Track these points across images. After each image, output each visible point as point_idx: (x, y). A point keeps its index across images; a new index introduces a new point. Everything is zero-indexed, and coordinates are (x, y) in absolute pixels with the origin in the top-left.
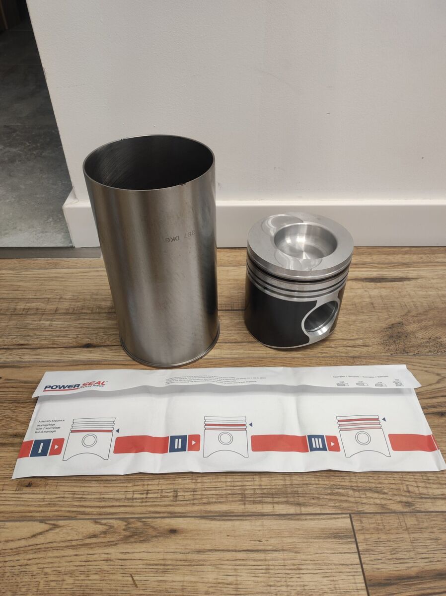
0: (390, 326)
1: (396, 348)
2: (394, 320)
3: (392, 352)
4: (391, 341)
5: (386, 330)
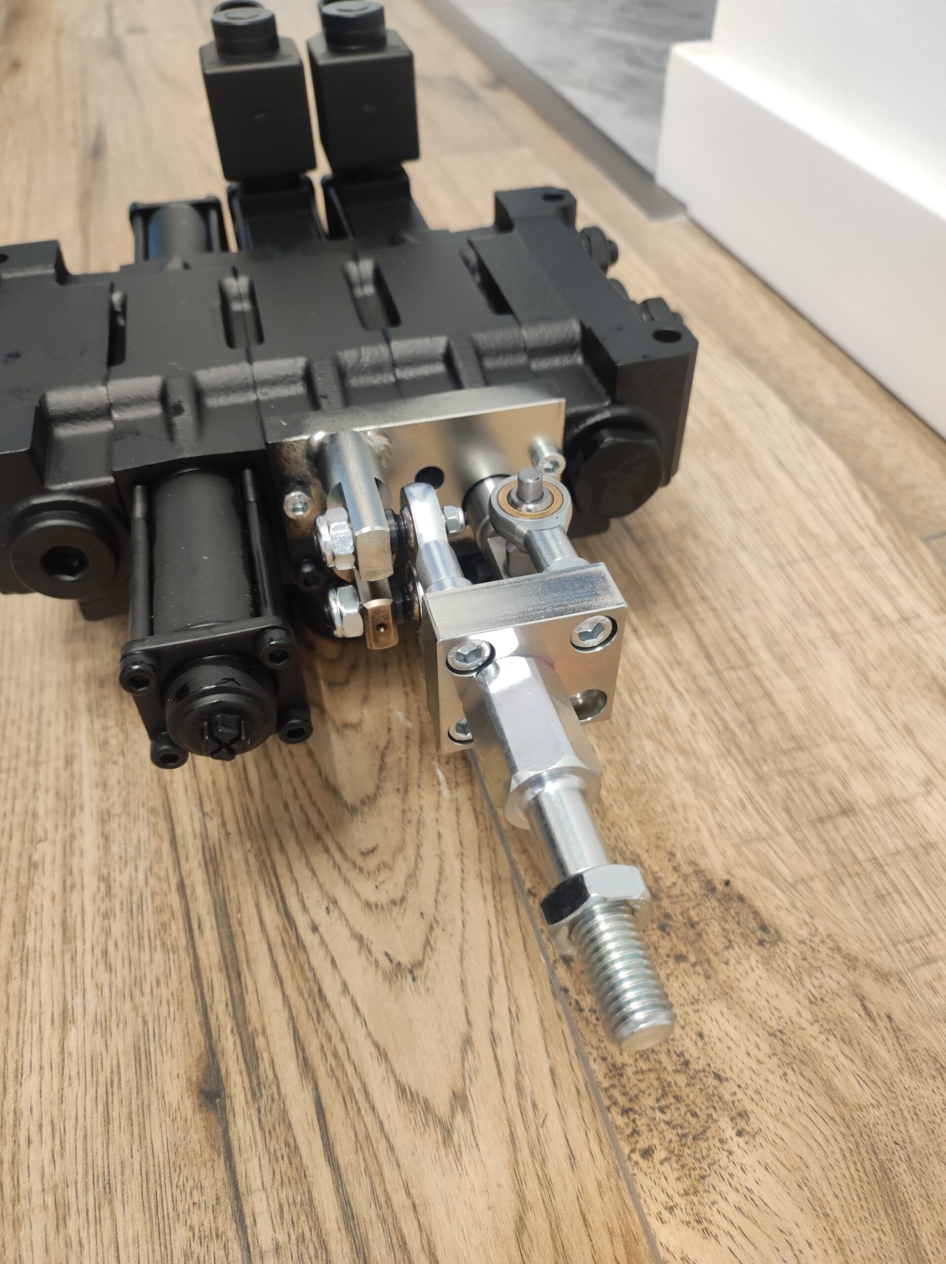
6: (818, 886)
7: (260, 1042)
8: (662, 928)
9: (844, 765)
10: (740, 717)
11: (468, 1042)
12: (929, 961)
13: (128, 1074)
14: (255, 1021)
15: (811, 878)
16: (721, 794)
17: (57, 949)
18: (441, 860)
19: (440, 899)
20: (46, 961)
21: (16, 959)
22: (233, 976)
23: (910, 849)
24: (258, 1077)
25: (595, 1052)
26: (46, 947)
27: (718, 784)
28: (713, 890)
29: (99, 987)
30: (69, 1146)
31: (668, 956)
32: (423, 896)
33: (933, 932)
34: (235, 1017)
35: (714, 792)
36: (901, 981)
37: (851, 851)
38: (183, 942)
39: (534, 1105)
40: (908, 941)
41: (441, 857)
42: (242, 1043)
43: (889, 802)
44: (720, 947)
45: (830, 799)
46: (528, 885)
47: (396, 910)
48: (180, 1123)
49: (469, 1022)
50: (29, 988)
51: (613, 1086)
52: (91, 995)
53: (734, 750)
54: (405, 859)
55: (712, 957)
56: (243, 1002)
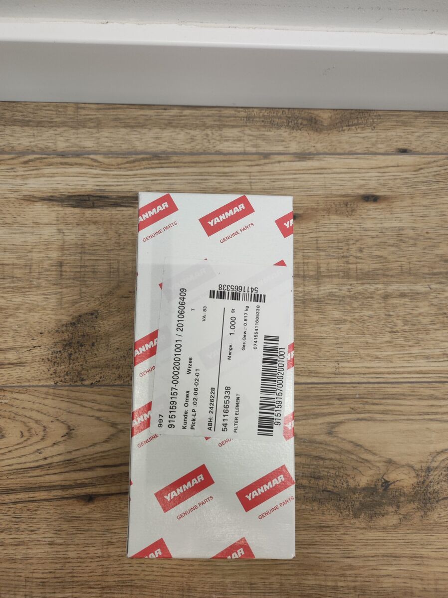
0: (74, 321)
1: (67, 370)
2: (85, 307)
3: (58, 379)
4: (65, 354)
5: (64, 329)
6: (84, 290)
7: (79, 482)
8: (82, 346)
9: (42, 255)
10: (9, 280)
11: (98, 418)
12: (118, 270)
13: (76, 524)
14: (72, 483)
15: (81, 290)
16: (40, 304)
17: (26, 547)
18: (34, 410)
19: (48, 414)
20: (29, 551)
21: (25, 562)
22: (54, 488)
23: (81, 253)
24: (89, 484)
25: (113, 381)
26: (23, 551)
27: (36, 303)
28: (74, 324)
29: (44, 533)
30: (92, 542)
31: (91, 348)
32: (45, 420)
33: (110, 263)
34: (68, 489)
35: (38, 306)
36: (121, 282)
37: (76, 272)
38: (36, 504)
39: (122, 404)
40: (110, 273)
41: (32, 410)
42: (76, 487)
43: (62, 248)
44: (94, 331)
45: (54, 267)
46: (53, 383)
47: (47, 430)
48: (96, 509)
49: (92, 416)
50: (37, 556)
51: (124, 380)
52: (46, 535)
53: (23, 290)
54: (29, 422)
55: (96, 334)
56: (64, 486)
